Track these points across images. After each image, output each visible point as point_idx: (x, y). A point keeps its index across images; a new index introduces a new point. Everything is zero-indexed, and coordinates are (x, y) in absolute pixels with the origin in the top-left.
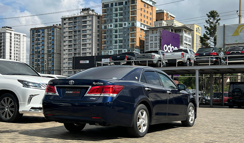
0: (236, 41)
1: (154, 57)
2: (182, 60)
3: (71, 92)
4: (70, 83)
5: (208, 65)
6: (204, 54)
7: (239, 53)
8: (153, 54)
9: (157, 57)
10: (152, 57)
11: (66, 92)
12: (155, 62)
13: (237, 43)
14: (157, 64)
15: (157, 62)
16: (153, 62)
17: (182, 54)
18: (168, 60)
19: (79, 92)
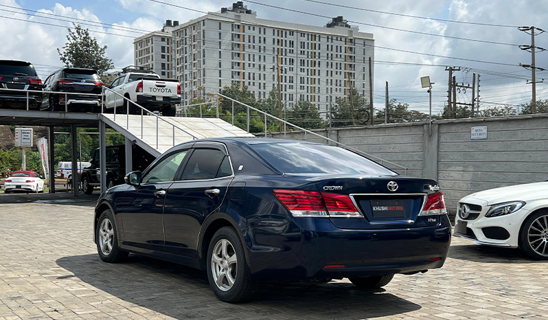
3: (384, 208)
4: (390, 187)
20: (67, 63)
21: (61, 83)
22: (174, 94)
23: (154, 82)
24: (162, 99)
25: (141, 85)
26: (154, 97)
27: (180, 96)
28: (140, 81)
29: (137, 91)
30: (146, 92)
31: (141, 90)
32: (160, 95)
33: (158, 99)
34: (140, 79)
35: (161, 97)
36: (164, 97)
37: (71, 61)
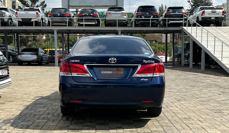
0: (80, 3)
1: (5, 15)
2: (37, 20)
3: (109, 72)
4: (111, 61)
5: (66, 26)
6: (59, 15)
7: (91, 15)
8: (3, 11)
9: (7, 15)
10: (2, 15)
11: (102, 72)
12: (6, 20)
13: (81, 5)
14: (8, 22)
15: (8, 20)
16: (4, 19)
17: (37, 13)
18: (22, 19)
19: (122, 73)
20: (191, 3)
21: (167, 14)
22: (221, 15)
23: (210, 10)
24: (214, 18)
25: (203, 12)
26: (210, 18)
27: (224, 16)
28: (204, 10)
29: (202, 15)
30: (206, 15)
31: (203, 15)
32: (213, 16)
33: (212, 18)
34: (204, 9)
35: (214, 17)
36: (215, 17)
37: (192, 2)
